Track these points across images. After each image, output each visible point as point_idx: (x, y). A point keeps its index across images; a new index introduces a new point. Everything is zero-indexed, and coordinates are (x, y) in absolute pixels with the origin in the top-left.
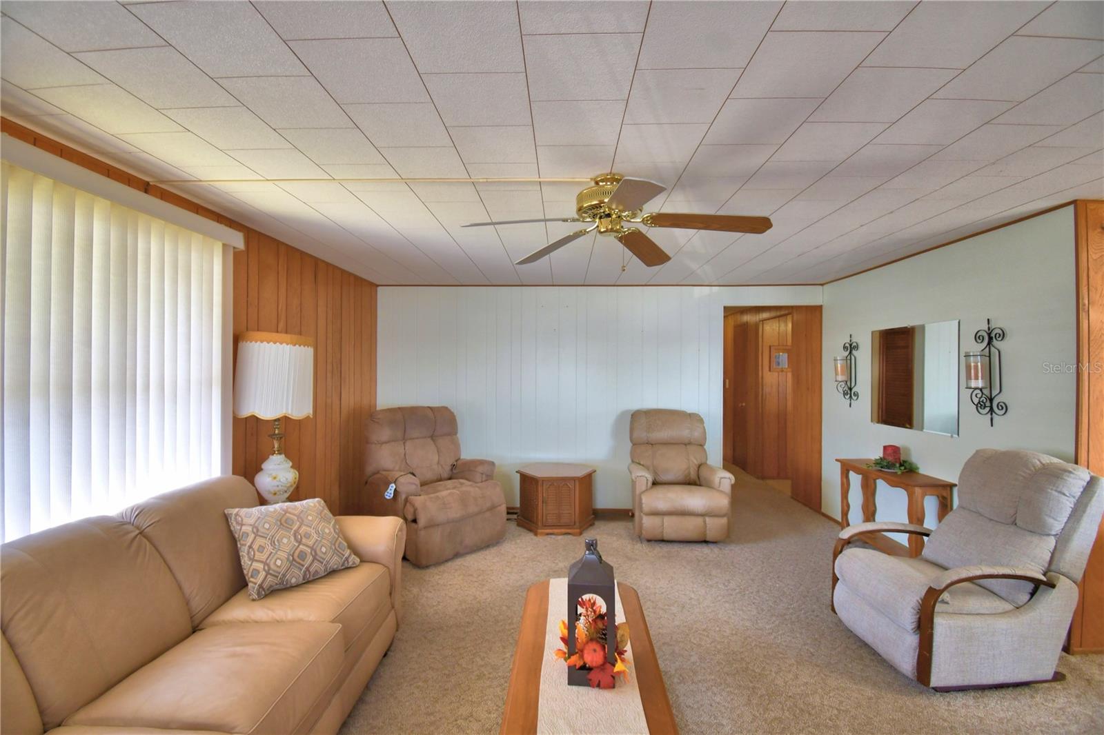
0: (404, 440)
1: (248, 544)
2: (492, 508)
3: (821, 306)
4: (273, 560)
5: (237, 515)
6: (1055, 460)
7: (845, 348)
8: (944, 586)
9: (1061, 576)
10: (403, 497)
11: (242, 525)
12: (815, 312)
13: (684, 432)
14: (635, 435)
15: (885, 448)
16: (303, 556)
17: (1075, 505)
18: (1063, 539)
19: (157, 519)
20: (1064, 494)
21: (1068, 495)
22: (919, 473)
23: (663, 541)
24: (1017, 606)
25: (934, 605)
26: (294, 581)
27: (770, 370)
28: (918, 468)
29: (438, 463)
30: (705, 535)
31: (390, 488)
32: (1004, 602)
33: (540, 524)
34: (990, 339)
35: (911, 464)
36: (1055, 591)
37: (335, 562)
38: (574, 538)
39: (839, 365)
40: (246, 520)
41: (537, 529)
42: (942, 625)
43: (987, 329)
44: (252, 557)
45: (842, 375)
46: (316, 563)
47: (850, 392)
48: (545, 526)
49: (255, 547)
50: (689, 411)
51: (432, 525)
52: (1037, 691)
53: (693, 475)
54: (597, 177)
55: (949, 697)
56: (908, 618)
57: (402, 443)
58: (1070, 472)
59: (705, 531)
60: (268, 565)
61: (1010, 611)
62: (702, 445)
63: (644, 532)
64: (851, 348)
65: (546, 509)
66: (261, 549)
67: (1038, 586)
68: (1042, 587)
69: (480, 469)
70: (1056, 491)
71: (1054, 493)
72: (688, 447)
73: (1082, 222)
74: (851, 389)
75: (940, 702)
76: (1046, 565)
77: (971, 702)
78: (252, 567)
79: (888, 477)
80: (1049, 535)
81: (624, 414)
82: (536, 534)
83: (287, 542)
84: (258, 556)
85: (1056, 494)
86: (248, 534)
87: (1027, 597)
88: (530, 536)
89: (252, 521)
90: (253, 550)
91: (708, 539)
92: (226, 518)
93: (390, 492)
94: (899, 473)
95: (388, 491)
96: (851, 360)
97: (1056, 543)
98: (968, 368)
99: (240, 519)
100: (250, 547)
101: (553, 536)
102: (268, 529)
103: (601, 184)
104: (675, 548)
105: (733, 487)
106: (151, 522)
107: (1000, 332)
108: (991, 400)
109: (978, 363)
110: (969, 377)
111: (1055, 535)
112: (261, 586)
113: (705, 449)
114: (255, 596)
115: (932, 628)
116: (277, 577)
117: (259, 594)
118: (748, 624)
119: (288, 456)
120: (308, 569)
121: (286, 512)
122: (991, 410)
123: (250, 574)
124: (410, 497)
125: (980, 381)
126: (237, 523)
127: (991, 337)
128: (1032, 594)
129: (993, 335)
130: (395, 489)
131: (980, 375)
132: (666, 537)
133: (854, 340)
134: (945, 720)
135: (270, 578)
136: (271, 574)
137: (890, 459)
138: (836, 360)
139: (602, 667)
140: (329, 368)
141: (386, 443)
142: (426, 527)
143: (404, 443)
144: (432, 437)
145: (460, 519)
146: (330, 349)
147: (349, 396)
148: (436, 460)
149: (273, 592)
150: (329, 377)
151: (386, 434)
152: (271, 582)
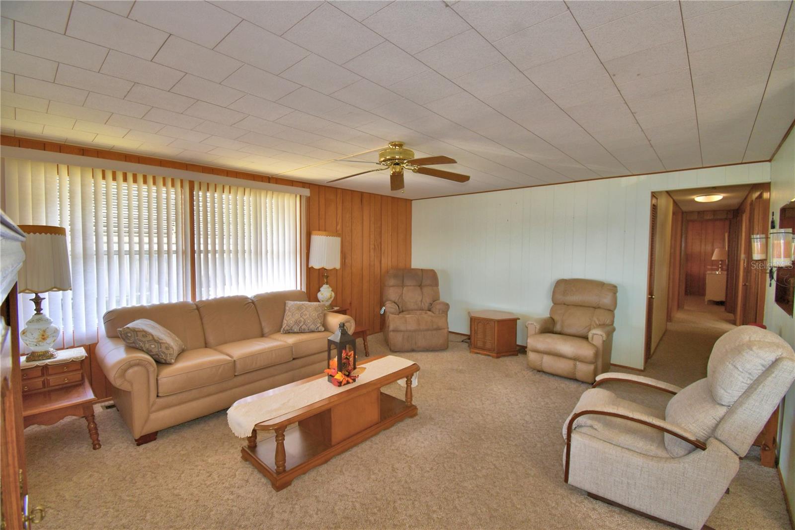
0: (403, 286)
2: (438, 330)
3: (770, 183)
4: (291, 321)
5: (289, 303)
8: (579, 412)
9: (715, 441)
18: (731, 412)
21: (741, 370)
24: (673, 457)
25: (572, 423)
26: (295, 330)
29: (421, 301)
30: (574, 373)
32: (664, 451)
36: (703, 452)
37: (312, 327)
46: (304, 326)
51: (396, 331)
57: (401, 287)
60: (289, 323)
63: (531, 364)
68: (698, 448)
70: (732, 364)
71: (730, 366)
72: (595, 309)
76: (709, 430)
80: (721, 405)
83: (297, 316)
86: (289, 311)
87: (684, 453)
91: (578, 378)
92: (285, 303)
93: (382, 310)
97: (726, 413)
102: (293, 310)
111: (726, 406)
112: (284, 329)
114: (282, 332)
115: (571, 440)
116: (290, 327)
119: (331, 286)
120: (301, 327)
121: (303, 304)
123: (283, 325)
126: (288, 306)
128: (689, 452)
132: (544, 370)
140: (372, 246)
141: (392, 286)
142: (393, 331)
143: (403, 288)
144: (420, 286)
145: (415, 331)
146: (372, 236)
147: (387, 261)
148: (420, 299)
149: (289, 332)
150: (372, 251)
151: (392, 282)
152: (287, 328)
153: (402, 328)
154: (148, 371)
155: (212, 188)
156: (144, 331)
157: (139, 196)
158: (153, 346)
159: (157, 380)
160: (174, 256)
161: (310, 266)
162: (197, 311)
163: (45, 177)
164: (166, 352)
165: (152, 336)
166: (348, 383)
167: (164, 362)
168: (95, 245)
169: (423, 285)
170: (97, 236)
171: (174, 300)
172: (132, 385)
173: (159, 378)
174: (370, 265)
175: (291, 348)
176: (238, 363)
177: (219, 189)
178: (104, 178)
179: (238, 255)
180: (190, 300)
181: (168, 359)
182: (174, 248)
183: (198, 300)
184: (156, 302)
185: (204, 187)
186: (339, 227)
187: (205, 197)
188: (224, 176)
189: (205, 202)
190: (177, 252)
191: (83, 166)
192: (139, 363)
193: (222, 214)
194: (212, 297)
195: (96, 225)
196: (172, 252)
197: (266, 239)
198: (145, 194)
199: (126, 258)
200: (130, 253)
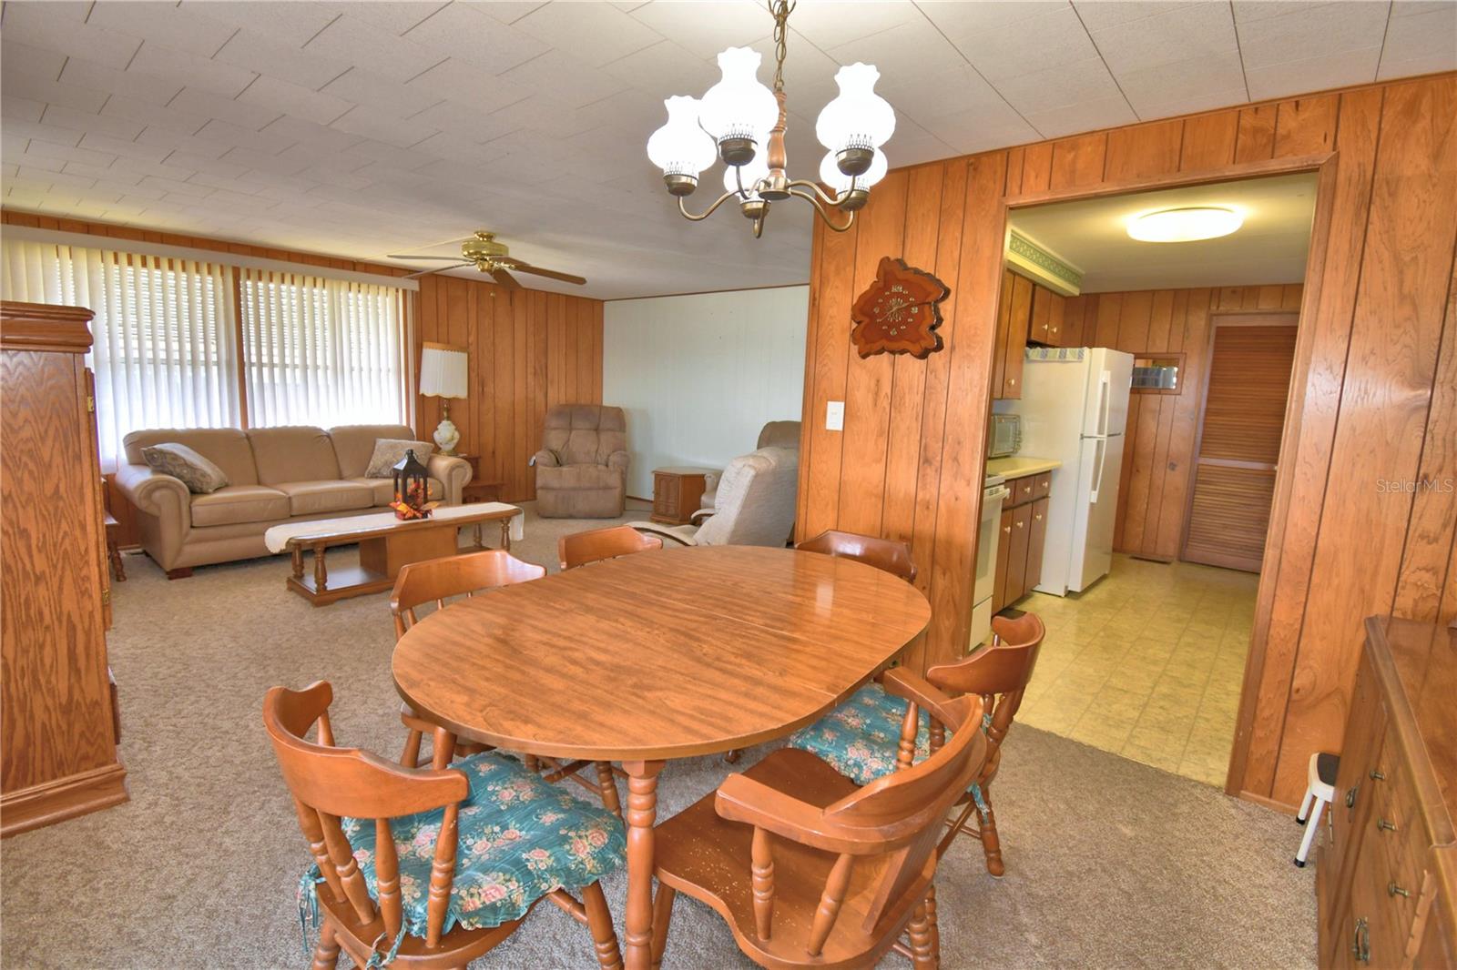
0: (571, 429)
31: (533, 458)
57: (568, 431)
83: (388, 456)
92: (375, 440)
103: (480, 239)
119: (453, 423)
121: (399, 443)
140: (531, 370)
141: (555, 429)
142: (542, 488)
143: (570, 433)
144: (597, 430)
145: (574, 489)
146: (531, 355)
147: (559, 394)
148: (594, 448)
149: (374, 476)
150: (530, 377)
151: (554, 423)
152: (374, 471)
153: (555, 484)
154: (178, 496)
155: (265, 276)
156: (175, 455)
157: (150, 284)
158: (185, 471)
159: (190, 507)
160: (214, 369)
161: (421, 393)
162: (246, 441)
163: (42, 261)
164: (202, 479)
165: (184, 460)
166: (415, 517)
167: (199, 491)
168: (108, 351)
169: (601, 426)
170: (111, 338)
171: (217, 425)
172: (159, 509)
173: (192, 505)
174: (527, 398)
175: (372, 491)
176: (294, 500)
177: (277, 278)
178: (116, 261)
179: (306, 372)
180: (239, 426)
181: (205, 488)
182: (214, 358)
183: (250, 427)
184: (192, 425)
185: (254, 275)
186: (472, 339)
187: (256, 288)
188: (284, 260)
189: (256, 296)
190: (218, 364)
191: (89, 247)
192: (167, 486)
193: (280, 312)
194: (270, 424)
195: (109, 324)
196: (211, 364)
197: (350, 352)
198: (172, 282)
199: (150, 371)
200: (154, 361)
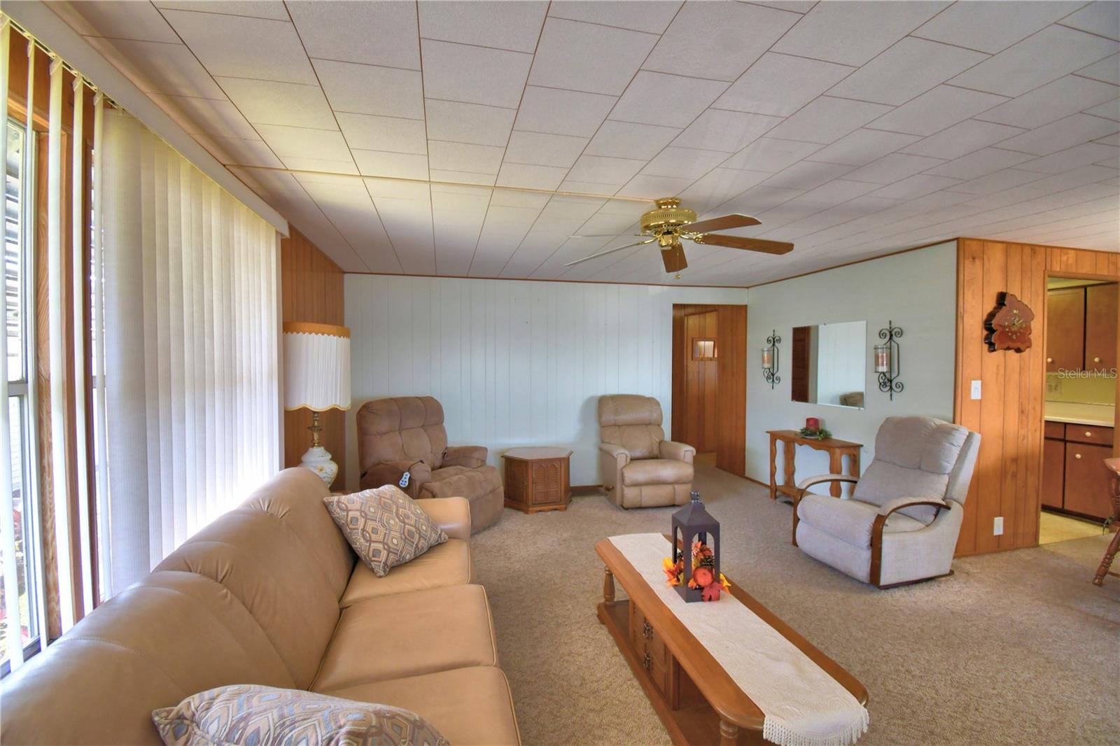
0: (400, 431)
1: (361, 527)
2: (493, 491)
3: (746, 306)
4: (390, 540)
5: (338, 502)
6: (944, 422)
7: (768, 341)
8: (888, 513)
9: (954, 502)
10: (418, 484)
11: (348, 511)
12: (739, 312)
13: (643, 414)
14: (604, 418)
15: (808, 420)
16: (411, 534)
17: (960, 452)
18: (953, 476)
19: (287, 509)
20: (954, 445)
21: (956, 445)
22: (831, 439)
23: (641, 508)
24: (928, 524)
25: (882, 528)
26: (408, 557)
27: (692, 359)
28: (830, 435)
29: (431, 452)
30: (674, 498)
31: (404, 476)
32: (918, 522)
33: (530, 503)
34: (891, 335)
35: (826, 432)
36: (951, 512)
37: (433, 538)
38: (561, 512)
39: (766, 355)
40: (350, 506)
41: (528, 507)
42: (887, 542)
43: (888, 328)
44: (368, 539)
45: (768, 362)
46: (421, 540)
47: (772, 376)
48: (534, 505)
49: (369, 529)
50: (647, 396)
52: (940, 582)
53: (656, 452)
54: (661, 200)
55: (891, 591)
56: (864, 538)
57: (398, 433)
58: (957, 430)
59: (674, 497)
60: (387, 544)
61: (924, 528)
62: (659, 425)
63: (625, 502)
64: (774, 341)
65: (534, 490)
66: (375, 531)
67: (940, 508)
68: (942, 509)
69: (476, 455)
70: (949, 443)
71: (947, 444)
72: (649, 427)
73: (961, 253)
74: (773, 375)
75: (886, 595)
76: (944, 494)
77: (904, 593)
78: (371, 549)
79: (811, 442)
80: (944, 474)
81: (590, 399)
82: (526, 512)
83: (395, 523)
84: (374, 537)
85: (949, 445)
86: (357, 519)
87: (933, 517)
88: (521, 514)
89: (357, 506)
90: (367, 532)
91: (676, 503)
92: (327, 505)
93: (405, 480)
94: (820, 439)
95: (403, 479)
96: (774, 350)
97: (949, 479)
98: (877, 357)
99: (343, 505)
100: (363, 530)
101: (543, 513)
102: (374, 513)
103: (663, 207)
104: (651, 513)
105: (695, 458)
106: (283, 513)
107: (899, 330)
108: (891, 381)
109: (883, 355)
110: (877, 364)
111: (948, 474)
112: (385, 564)
113: (662, 429)
114: (382, 573)
115: (881, 543)
116: (397, 554)
117: (384, 571)
118: (737, 561)
120: (416, 546)
122: (891, 388)
123: (371, 554)
124: (426, 484)
125: (885, 367)
126: (341, 509)
127: (891, 334)
128: (936, 516)
129: (893, 333)
130: (410, 477)
131: (885, 362)
132: (644, 504)
133: (777, 334)
134: (894, 606)
135: (392, 556)
136: (392, 552)
137: (812, 428)
138: (763, 351)
139: (711, 585)
143: (401, 435)
144: (423, 426)
148: (429, 448)
